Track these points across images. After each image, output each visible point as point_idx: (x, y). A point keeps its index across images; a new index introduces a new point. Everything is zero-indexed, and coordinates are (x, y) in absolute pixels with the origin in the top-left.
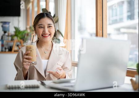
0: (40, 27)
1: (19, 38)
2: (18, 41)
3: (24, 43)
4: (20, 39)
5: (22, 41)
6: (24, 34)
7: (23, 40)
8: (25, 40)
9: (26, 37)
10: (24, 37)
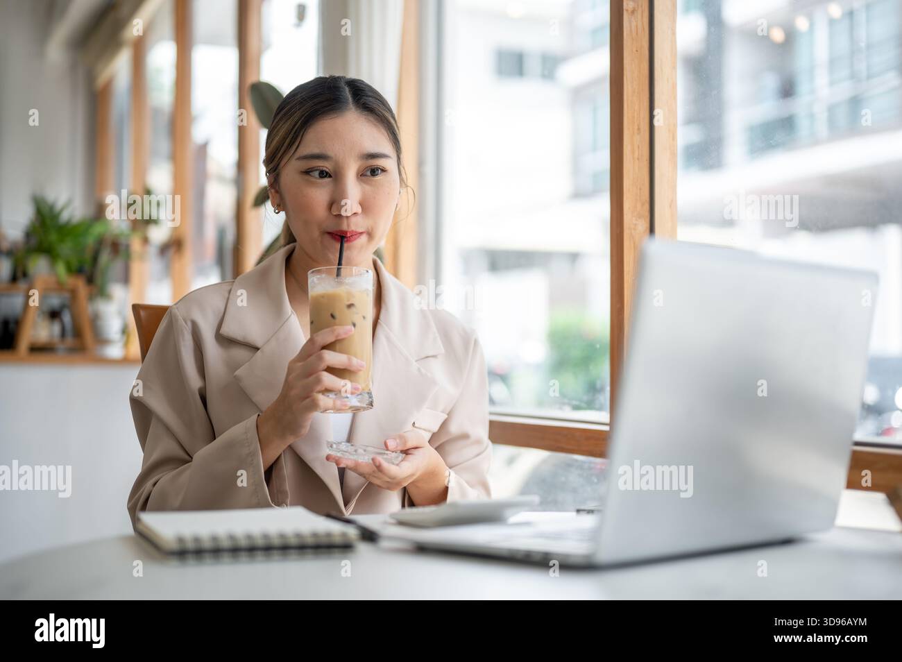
0: (307, 172)
1: (61, 269)
2: (60, 287)
3: (91, 298)
4: (70, 270)
5: (80, 285)
6: (90, 241)
7: (90, 280)
8: (98, 281)
9: (105, 257)
10: (95, 258)
